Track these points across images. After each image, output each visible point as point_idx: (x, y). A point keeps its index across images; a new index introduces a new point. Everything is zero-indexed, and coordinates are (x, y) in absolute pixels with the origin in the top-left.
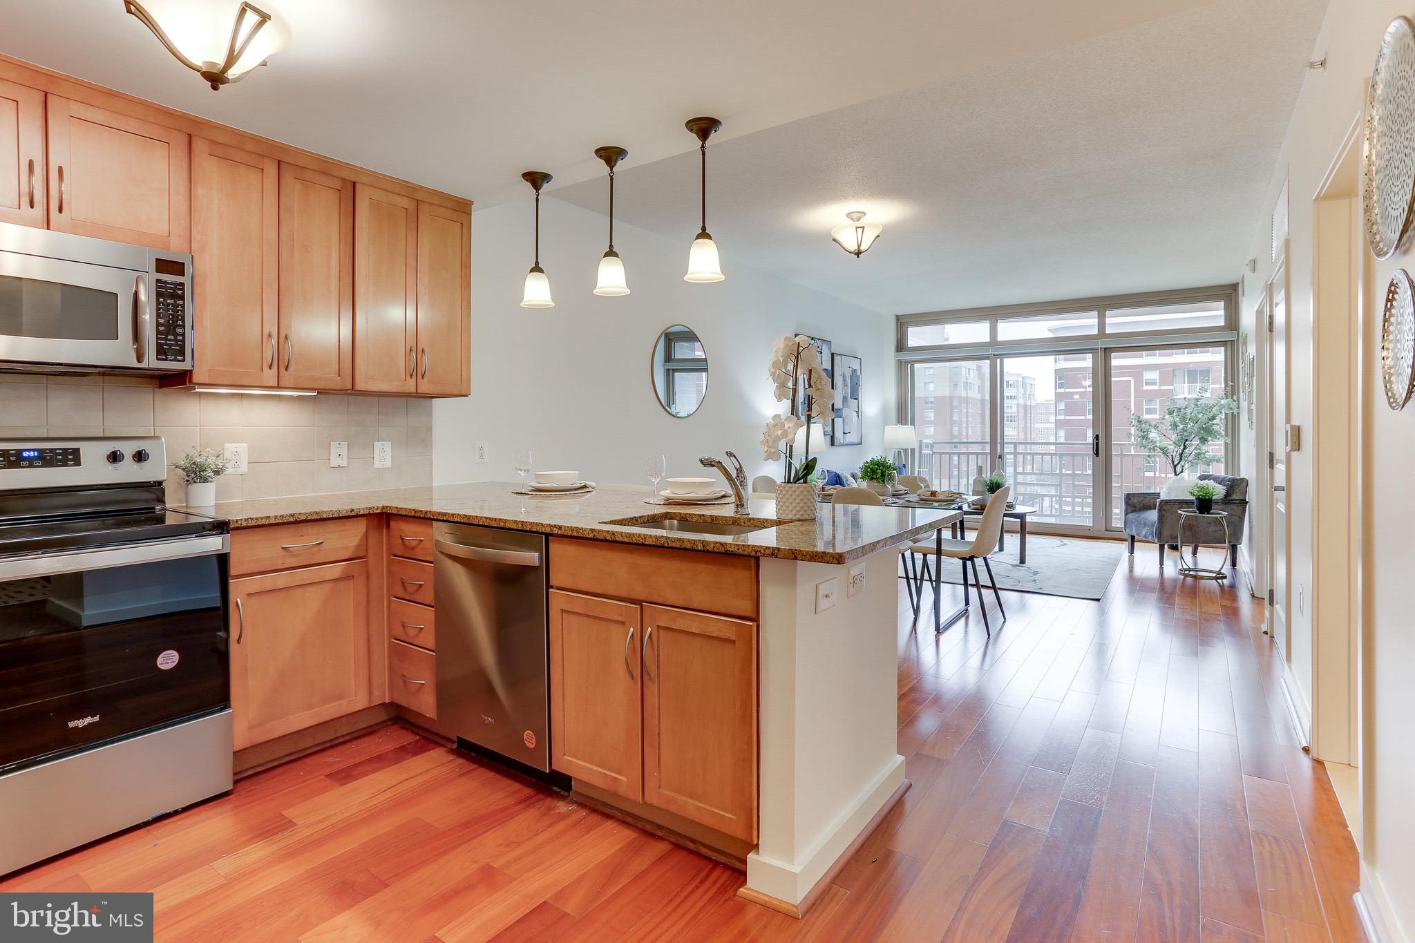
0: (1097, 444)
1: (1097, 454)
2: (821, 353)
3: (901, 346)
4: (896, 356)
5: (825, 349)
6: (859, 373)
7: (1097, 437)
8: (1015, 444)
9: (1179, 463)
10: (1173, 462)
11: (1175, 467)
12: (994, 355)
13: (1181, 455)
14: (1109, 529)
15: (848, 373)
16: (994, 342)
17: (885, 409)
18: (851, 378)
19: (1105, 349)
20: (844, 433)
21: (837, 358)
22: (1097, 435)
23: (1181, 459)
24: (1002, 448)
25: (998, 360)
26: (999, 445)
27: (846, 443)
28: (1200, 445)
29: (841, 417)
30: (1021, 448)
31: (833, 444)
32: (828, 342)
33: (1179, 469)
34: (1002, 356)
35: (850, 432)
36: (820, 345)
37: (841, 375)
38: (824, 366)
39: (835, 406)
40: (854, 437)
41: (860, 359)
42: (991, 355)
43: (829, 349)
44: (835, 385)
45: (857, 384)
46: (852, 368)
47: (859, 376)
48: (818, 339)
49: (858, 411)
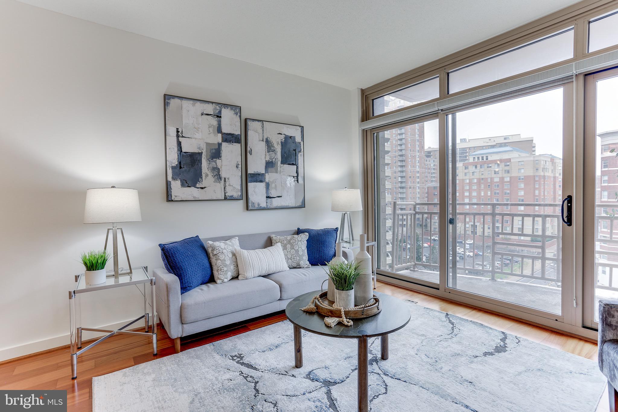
0: (570, 209)
1: (569, 221)
3: (368, 116)
4: (360, 126)
5: (226, 114)
7: (569, 199)
12: (442, 110)
15: (277, 140)
16: (443, 96)
17: (351, 175)
18: (284, 144)
19: (586, 75)
20: (268, 197)
21: (253, 125)
22: (570, 196)
24: (454, 208)
25: (450, 116)
26: (451, 206)
27: (272, 207)
29: (261, 182)
30: (498, 210)
31: (246, 209)
32: (237, 109)
34: (454, 110)
35: (281, 197)
36: (215, 109)
37: (263, 141)
38: (225, 130)
39: (250, 171)
40: (289, 200)
41: (300, 126)
42: (440, 111)
43: (236, 114)
44: (248, 149)
45: (295, 150)
46: (284, 134)
47: (300, 143)
48: (213, 103)
49: (297, 177)
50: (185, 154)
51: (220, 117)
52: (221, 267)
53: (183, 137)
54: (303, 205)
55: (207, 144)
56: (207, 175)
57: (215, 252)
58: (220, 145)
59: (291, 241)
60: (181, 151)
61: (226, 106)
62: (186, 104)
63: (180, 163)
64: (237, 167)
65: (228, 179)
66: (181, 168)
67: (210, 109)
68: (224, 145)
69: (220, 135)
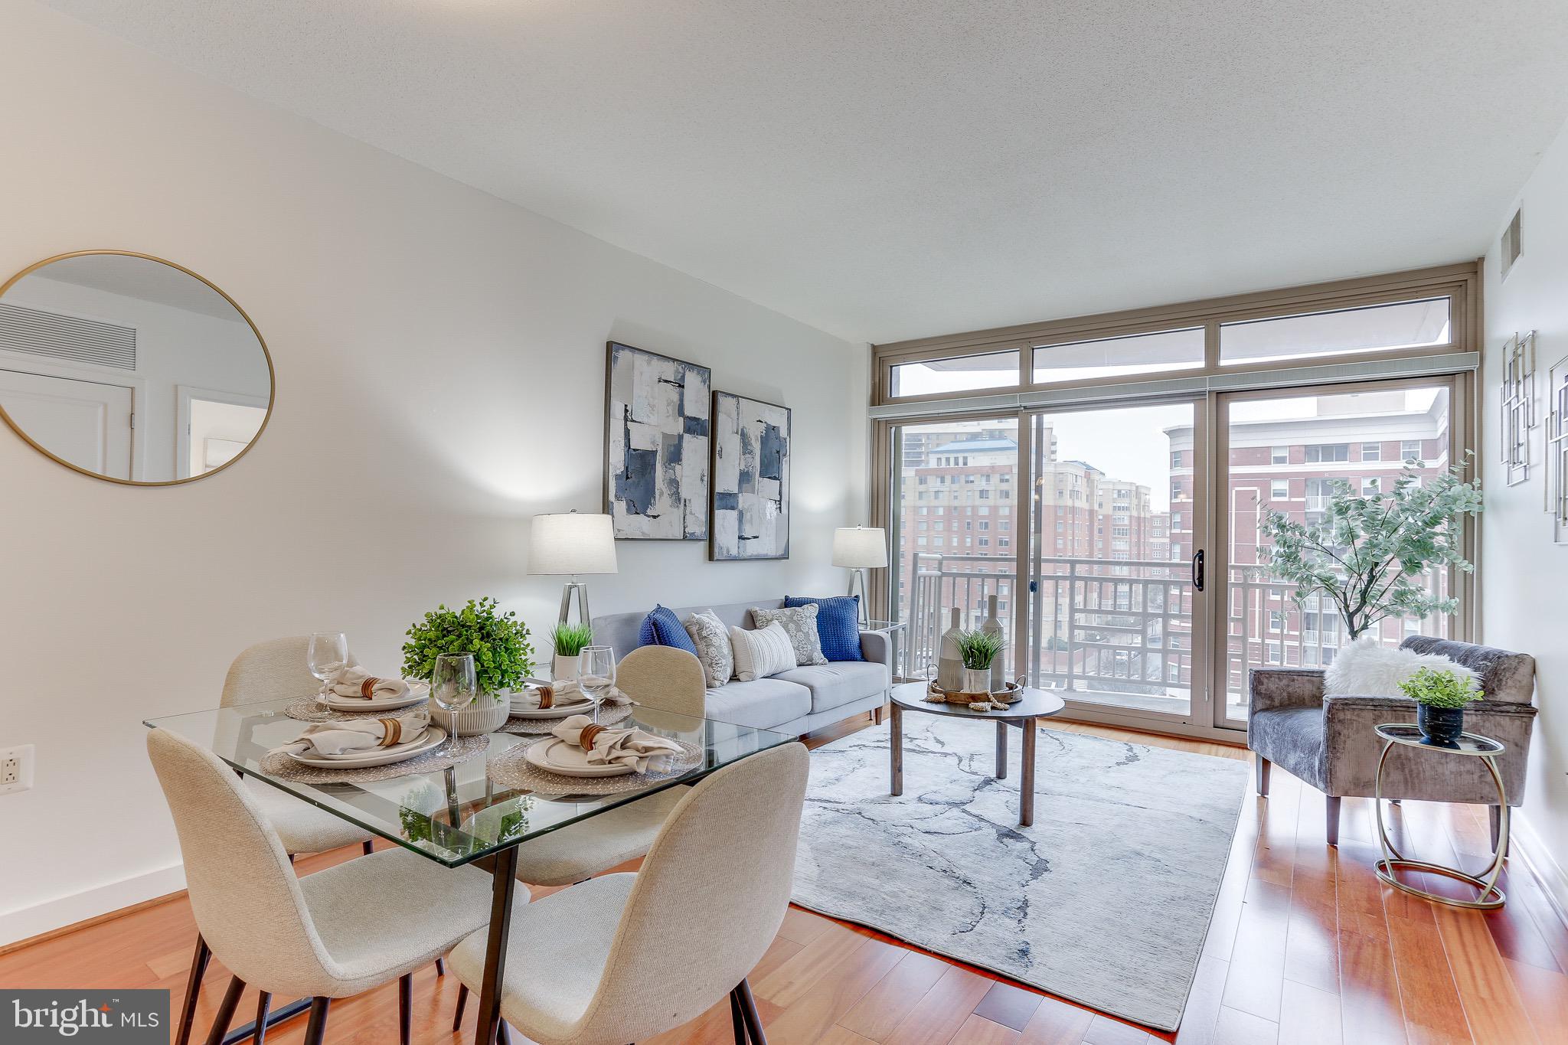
0: (1201, 567)
1: (1200, 585)
2: (682, 386)
3: (880, 394)
4: (870, 412)
5: (692, 379)
6: (783, 433)
7: (1201, 555)
8: (1073, 563)
9: (1358, 610)
10: (1347, 606)
11: (1351, 616)
12: (1025, 408)
13: (1364, 594)
14: (1220, 724)
15: (755, 432)
16: (1027, 385)
17: (849, 500)
18: (764, 441)
19: (1219, 393)
20: (741, 538)
21: (724, 403)
22: (1201, 551)
23: (1364, 602)
24: (1038, 569)
25: (1034, 418)
26: (1032, 564)
27: (748, 555)
28: (1404, 575)
29: (733, 508)
30: (1081, 570)
31: (711, 557)
32: (704, 372)
33: (1358, 621)
34: (1041, 410)
35: (757, 537)
36: (677, 371)
37: (737, 433)
38: (688, 412)
39: (719, 489)
40: (767, 545)
41: (787, 409)
42: (1022, 408)
43: (705, 382)
44: (718, 448)
45: (778, 452)
46: (766, 423)
47: (785, 439)
48: (674, 360)
49: (780, 501)
50: (634, 453)
51: (683, 387)
52: (717, 658)
53: (633, 421)
54: (785, 556)
55: (665, 436)
56: (662, 494)
57: (704, 633)
58: (681, 437)
59: (795, 618)
60: (629, 448)
61: (691, 366)
62: (640, 360)
63: (627, 468)
64: (702, 480)
65: (690, 500)
66: (627, 478)
67: (669, 371)
68: (687, 436)
69: (681, 419)
